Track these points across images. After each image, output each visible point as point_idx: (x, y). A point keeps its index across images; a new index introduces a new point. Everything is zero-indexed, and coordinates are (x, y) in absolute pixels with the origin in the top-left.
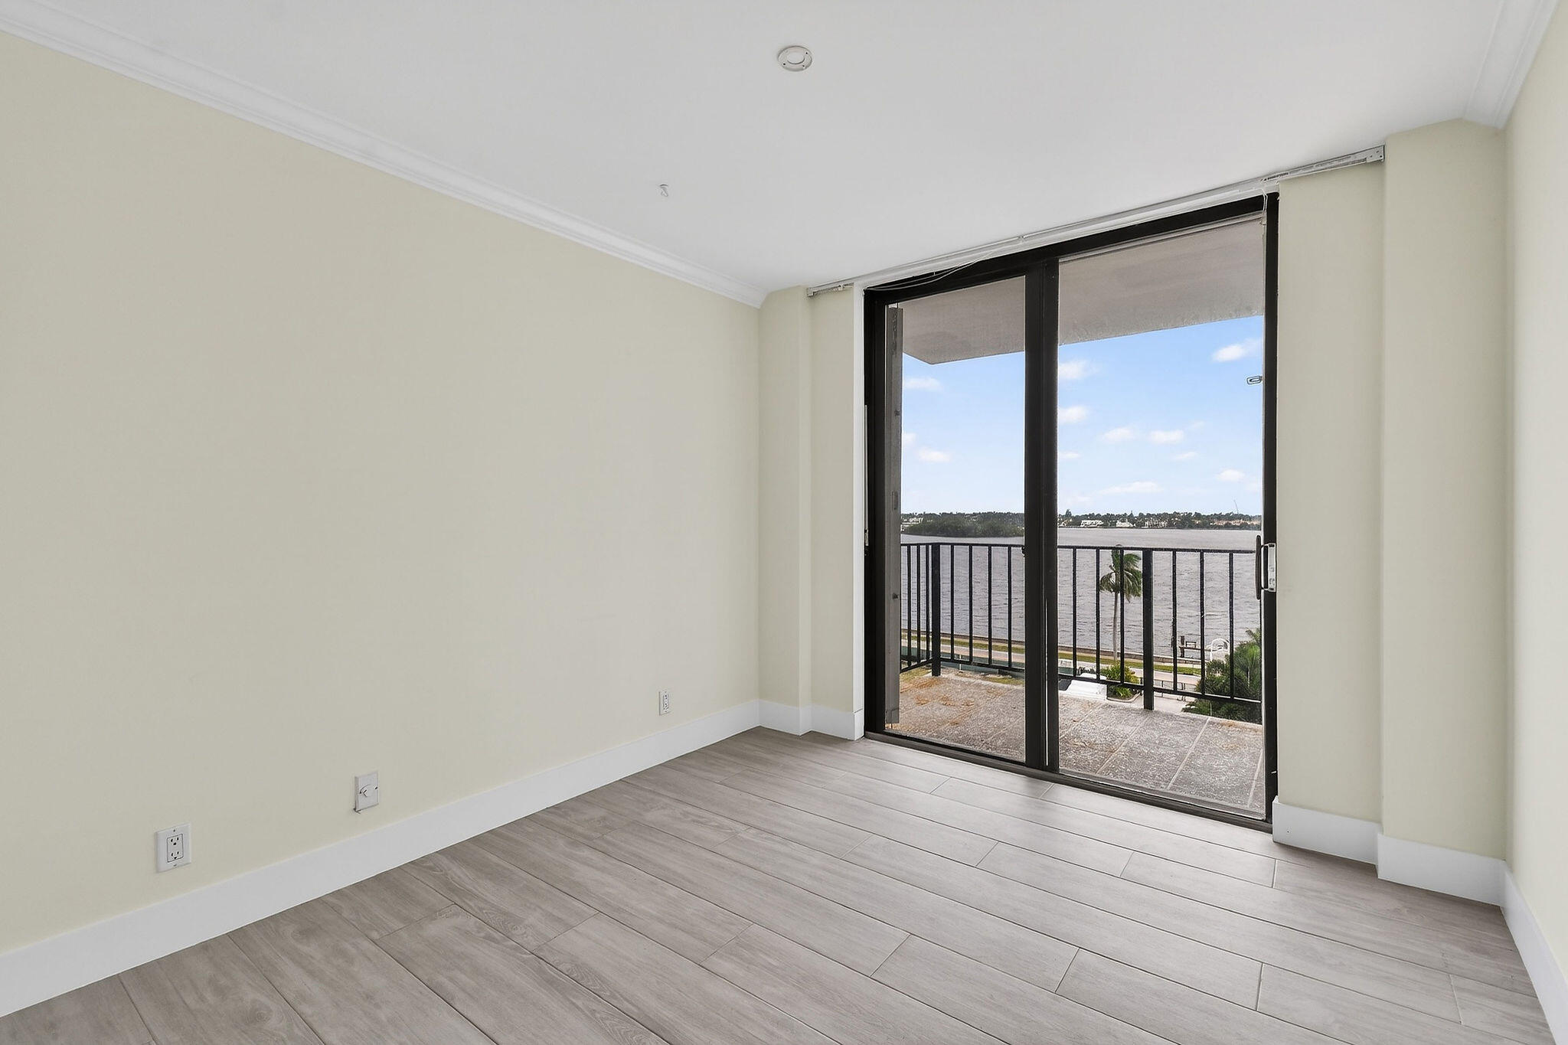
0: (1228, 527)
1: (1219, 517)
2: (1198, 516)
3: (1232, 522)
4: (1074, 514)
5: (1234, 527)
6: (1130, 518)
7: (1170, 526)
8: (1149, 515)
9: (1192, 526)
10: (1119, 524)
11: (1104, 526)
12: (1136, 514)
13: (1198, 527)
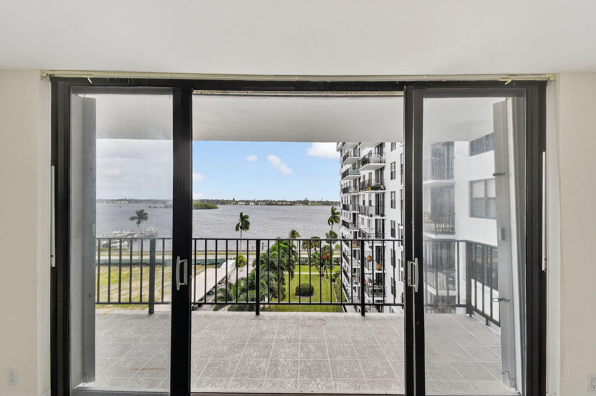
0: (282, 205)
1: (280, 201)
2: (274, 201)
4: (236, 200)
5: (284, 205)
6: (254, 202)
7: (266, 204)
8: (260, 201)
9: (273, 205)
10: (250, 204)
11: (246, 204)
12: (256, 200)
13: (274, 205)
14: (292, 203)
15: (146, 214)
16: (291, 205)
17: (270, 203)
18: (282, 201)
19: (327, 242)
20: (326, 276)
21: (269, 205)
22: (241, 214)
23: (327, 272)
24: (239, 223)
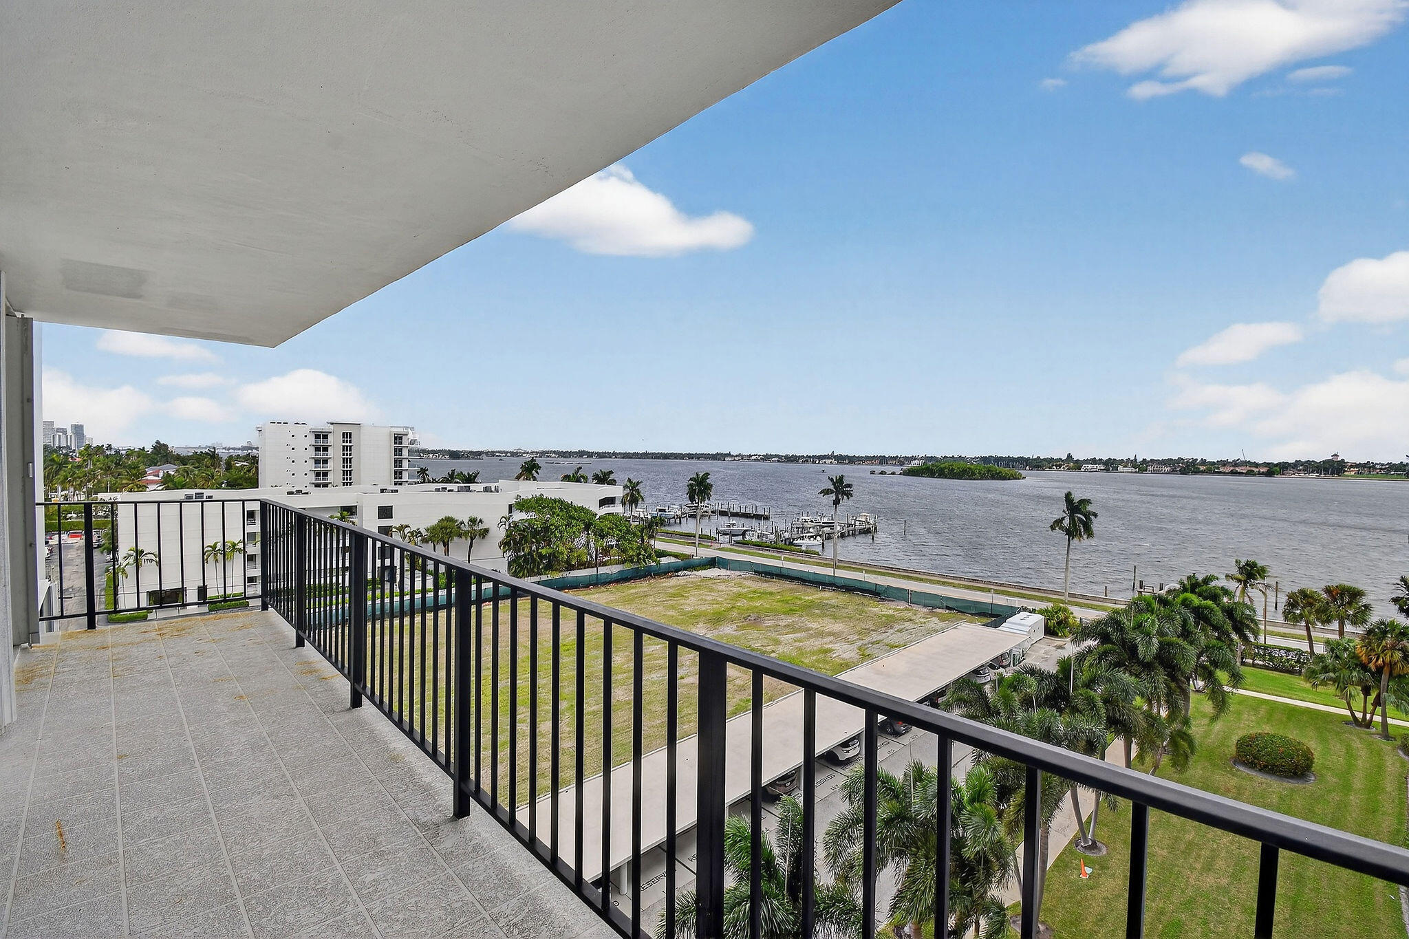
0: (1234, 472)
1: (1225, 463)
2: (1203, 462)
3: (1237, 469)
4: (1075, 459)
5: (1241, 473)
6: (1134, 463)
7: (1174, 471)
8: (1152, 461)
9: (1197, 472)
10: (1120, 468)
11: (1107, 470)
12: (1139, 459)
13: (1203, 472)
14: (1273, 470)
15: (849, 486)
16: (1270, 473)
17: (1189, 467)
18: (1236, 464)
19: (1401, 610)
20: (1380, 728)
21: (1184, 472)
22: (1068, 498)
23: (1384, 716)
24: (1063, 519)
